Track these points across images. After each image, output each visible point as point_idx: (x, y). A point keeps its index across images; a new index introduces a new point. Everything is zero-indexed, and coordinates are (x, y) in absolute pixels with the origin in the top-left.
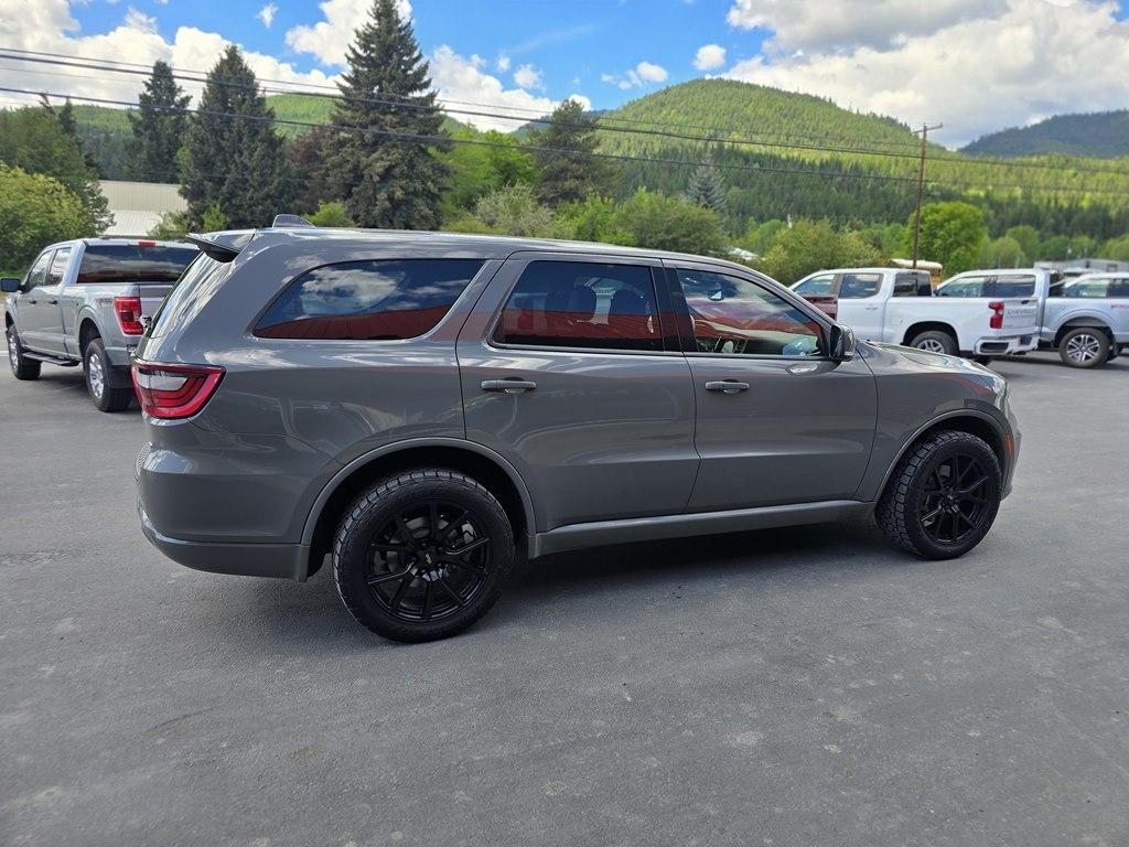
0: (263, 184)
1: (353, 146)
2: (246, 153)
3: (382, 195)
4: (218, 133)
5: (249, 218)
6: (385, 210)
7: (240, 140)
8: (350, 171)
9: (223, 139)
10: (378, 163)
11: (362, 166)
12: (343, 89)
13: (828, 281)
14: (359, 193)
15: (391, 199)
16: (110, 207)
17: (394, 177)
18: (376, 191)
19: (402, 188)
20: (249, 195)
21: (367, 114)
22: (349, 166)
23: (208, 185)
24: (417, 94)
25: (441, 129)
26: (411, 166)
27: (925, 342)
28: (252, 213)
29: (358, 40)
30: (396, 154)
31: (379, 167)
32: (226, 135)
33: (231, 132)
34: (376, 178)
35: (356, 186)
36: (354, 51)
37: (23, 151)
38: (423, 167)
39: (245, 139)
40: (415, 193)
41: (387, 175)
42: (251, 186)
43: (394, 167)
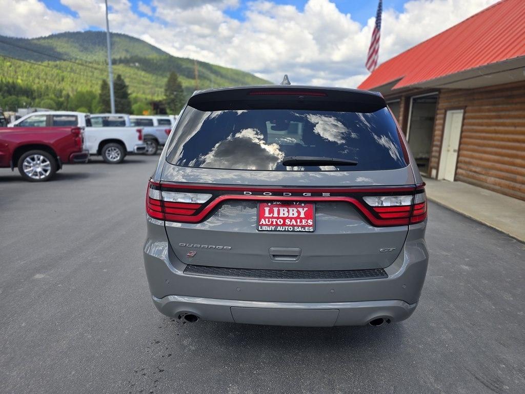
13: (41, 122)
27: (110, 149)
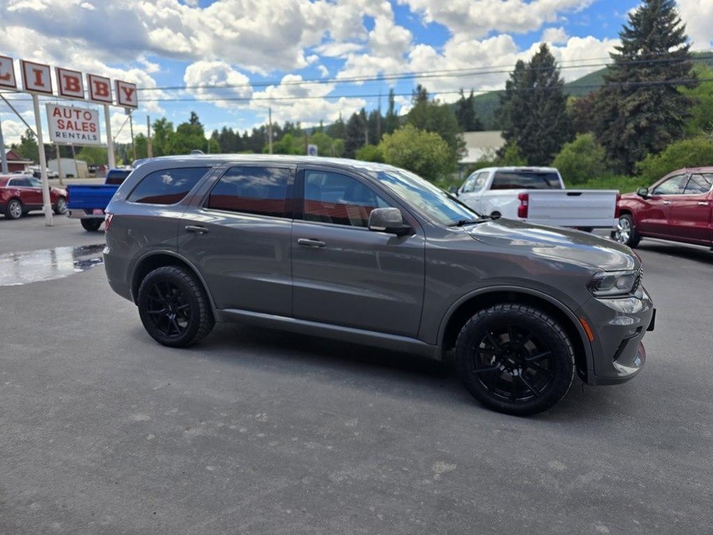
0: (547, 126)
1: (615, 94)
2: (540, 108)
3: (631, 125)
4: (526, 98)
5: (536, 147)
6: (630, 136)
7: (538, 100)
8: (610, 111)
9: (528, 101)
10: (630, 103)
11: (619, 106)
12: (613, 56)
14: (614, 125)
15: (637, 127)
16: (467, 147)
17: (642, 111)
18: (626, 123)
19: (647, 119)
20: (538, 133)
21: (628, 71)
22: (609, 108)
23: (517, 129)
24: (672, 49)
25: (690, 72)
26: (658, 102)
28: (539, 145)
29: (631, 21)
30: (645, 95)
31: (630, 106)
32: (531, 98)
33: (533, 96)
34: (627, 114)
35: (613, 121)
36: (626, 28)
37: (429, 121)
38: (669, 102)
39: (541, 100)
40: (659, 122)
41: (637, 111)
42: (541, 128)
43: (643, 104)
